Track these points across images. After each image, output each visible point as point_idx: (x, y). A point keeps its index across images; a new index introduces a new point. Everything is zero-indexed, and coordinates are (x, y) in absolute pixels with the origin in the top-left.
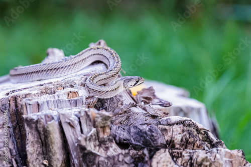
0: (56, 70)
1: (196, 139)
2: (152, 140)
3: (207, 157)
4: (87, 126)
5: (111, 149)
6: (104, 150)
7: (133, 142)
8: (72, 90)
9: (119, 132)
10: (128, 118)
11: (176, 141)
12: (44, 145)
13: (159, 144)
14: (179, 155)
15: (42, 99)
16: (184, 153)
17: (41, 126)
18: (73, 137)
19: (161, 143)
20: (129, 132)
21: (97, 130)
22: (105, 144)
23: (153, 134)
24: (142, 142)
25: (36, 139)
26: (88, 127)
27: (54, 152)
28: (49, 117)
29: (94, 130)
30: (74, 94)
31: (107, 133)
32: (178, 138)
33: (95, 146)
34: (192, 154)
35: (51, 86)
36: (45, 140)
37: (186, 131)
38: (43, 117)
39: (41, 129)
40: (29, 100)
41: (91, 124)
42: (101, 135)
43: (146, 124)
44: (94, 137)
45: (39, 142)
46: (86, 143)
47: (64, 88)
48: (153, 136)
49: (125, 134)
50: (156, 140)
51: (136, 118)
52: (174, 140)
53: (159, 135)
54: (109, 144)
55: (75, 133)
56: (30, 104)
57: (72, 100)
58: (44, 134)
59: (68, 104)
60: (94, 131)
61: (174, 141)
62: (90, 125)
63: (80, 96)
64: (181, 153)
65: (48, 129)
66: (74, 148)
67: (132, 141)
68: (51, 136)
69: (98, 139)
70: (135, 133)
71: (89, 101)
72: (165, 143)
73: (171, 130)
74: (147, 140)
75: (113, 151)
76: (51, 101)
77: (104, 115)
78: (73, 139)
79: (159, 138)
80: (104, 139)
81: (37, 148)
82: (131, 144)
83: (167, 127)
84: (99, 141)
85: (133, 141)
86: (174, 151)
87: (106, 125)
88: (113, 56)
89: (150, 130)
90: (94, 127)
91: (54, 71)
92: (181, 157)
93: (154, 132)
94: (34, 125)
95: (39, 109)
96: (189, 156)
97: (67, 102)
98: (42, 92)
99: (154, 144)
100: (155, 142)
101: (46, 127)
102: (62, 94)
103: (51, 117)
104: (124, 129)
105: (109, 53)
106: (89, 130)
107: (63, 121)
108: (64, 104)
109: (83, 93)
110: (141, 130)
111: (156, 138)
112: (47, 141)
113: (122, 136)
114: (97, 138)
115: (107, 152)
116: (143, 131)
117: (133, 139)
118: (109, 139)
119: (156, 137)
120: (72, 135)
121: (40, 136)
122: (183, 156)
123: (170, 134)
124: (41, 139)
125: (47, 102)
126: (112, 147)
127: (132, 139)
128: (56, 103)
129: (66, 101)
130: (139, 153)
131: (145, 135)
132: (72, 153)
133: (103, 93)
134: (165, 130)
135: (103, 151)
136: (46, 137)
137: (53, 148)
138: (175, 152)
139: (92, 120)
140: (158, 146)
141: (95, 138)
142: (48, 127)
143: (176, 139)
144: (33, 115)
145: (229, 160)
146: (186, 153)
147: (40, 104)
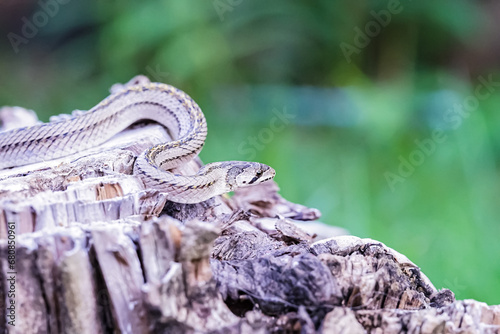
0: (50, 141)
1: (403, 286)
2: (310, 288)
3: (444, 323)
4: (157, 258)
5: (215, 314)
6: (199, 316)
7: (263, 296)
8: (105, 180)
9: (225, 273)
10: (235, 245)
11: (363, 290)
12: (53, 310)
13: (328, 297)
14: (376, 323)
15: (39, 201)
16: (385, 317)
17: (47, 263)
18: (124, 287)
19: (332, 296)
20: (251, 273)
21: (183, 269)
22: (201, 303)
23: (313, 273)
24: (284, 296)
25: (32, 298)
26: (161, 261)
27: (77, 326)
28: (63, 241)
29: (176, 268)
30: (112, 189)
31: (203, 275)
32: (368, 282)
33: (179, 308)
34: (406, 318)
35: (49, 175)
36: (56, 298)
37: (381, 266)
38: (51, 240)
39: (46, 272)
40: (12, 202)
41: (168, 254)
42: (192, 281)
43: (286, 253)
44: (176, 285)
45: (40, 304)
46: (162, 300)
47: (81, 179)
48: (311, 278)
49: (242, 278)
50: (319, 288)
51: (254, 245)
52: (361, 286)
53: (325, 276)
54: (211, 302)
55: (128, 278)
56: (14, 213)
57: (108, 203)
58: (54, 284)
59: (100, 212)
60: (177, 271)
61: (358, 290)
62: (164, 258)
63: (125, 193)
64: (380, 318)
65: (65, 270)
66: (126, 314)
67: (259, 294)
68: (73, 286)
69: (186, 290)
70: (265, 275)
71: (147, 204)
72: (340, 295)
73: (350, 264)
74: (298, 288)
75: (219, 319)
76: (61, 205)
77: (201, 230)
78: (125, 293)
79: (325, 283)
80: (199, 289)
81: (36, 319)
82: (257, 301)
83: (339, 259)
84: (187, 296)
85: (262, 293)
86: (361, 312)
87: (205, 254)
88: (186, 107)
89: (304, 265)
90: (177, 261)
91: (47, 145)
92: (378, 326)
93: (312, 269)
94: (26, 264)
95: (34, 223)
96: (398, 322)
97: (97, 207)
98: (32, 188)
99: (316, 297)
100: (317, 294)
101: (59, 264)
102: (84, 189)
103: (68, 243)
104: (234, 267)
105: (174, 99)
106: (162, 270)
107: (100, 250)
108: (91, 213)
109: (131, 187)
110: (279, 269)
111: (319, 283)
112: (60, 299)
113: (233, 284)
114: (183, 287)
115: (206, 322)
116: (284, 269)
117: (262, 288)
118: (209, 290)
119: (319, 280)
120: (121, 281)
121: (42, 289)
122: (386, 323)
123: (346, 274)
124: (44, 296)
125: (53, 208)
126: (216, 309)
127: (259, 289)
128: (71, 211)
129: (94, 204)
130: (279, 322)
131: (291, 278)
132: (122, 326)
133: (180, 190)
134: (336, 264)
135: (197, 319)
136: (59, 290)
137: (76, 317)
138: (365, 316)
139: (171, 243)
140: (325, 302)
141: (180, 287)
142: (65, 265)
143: (365, 285)
144: (24, 239)
145: (492, 329)
146: (392, 316)
147: (38, 212)
